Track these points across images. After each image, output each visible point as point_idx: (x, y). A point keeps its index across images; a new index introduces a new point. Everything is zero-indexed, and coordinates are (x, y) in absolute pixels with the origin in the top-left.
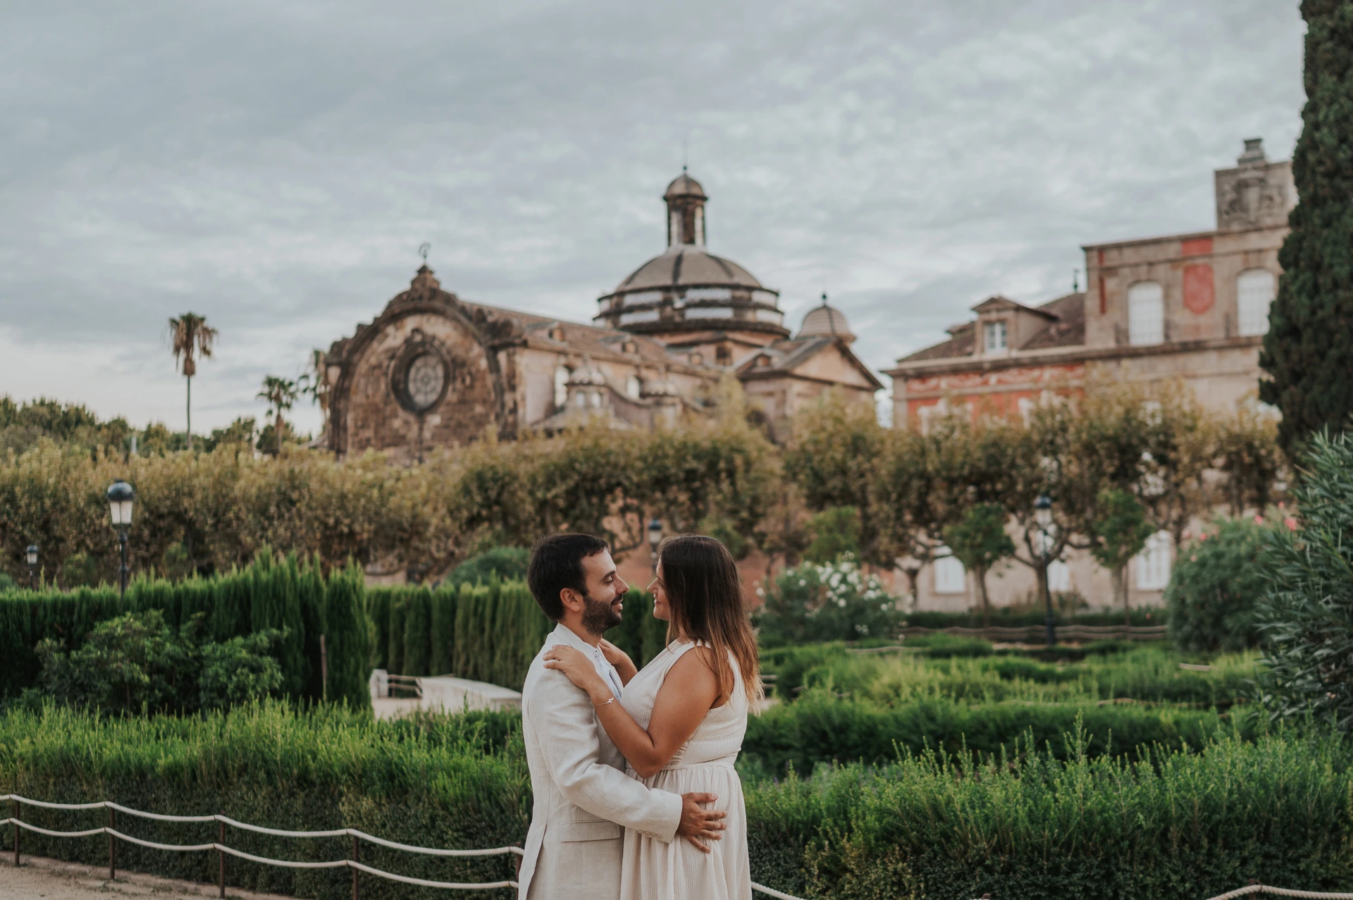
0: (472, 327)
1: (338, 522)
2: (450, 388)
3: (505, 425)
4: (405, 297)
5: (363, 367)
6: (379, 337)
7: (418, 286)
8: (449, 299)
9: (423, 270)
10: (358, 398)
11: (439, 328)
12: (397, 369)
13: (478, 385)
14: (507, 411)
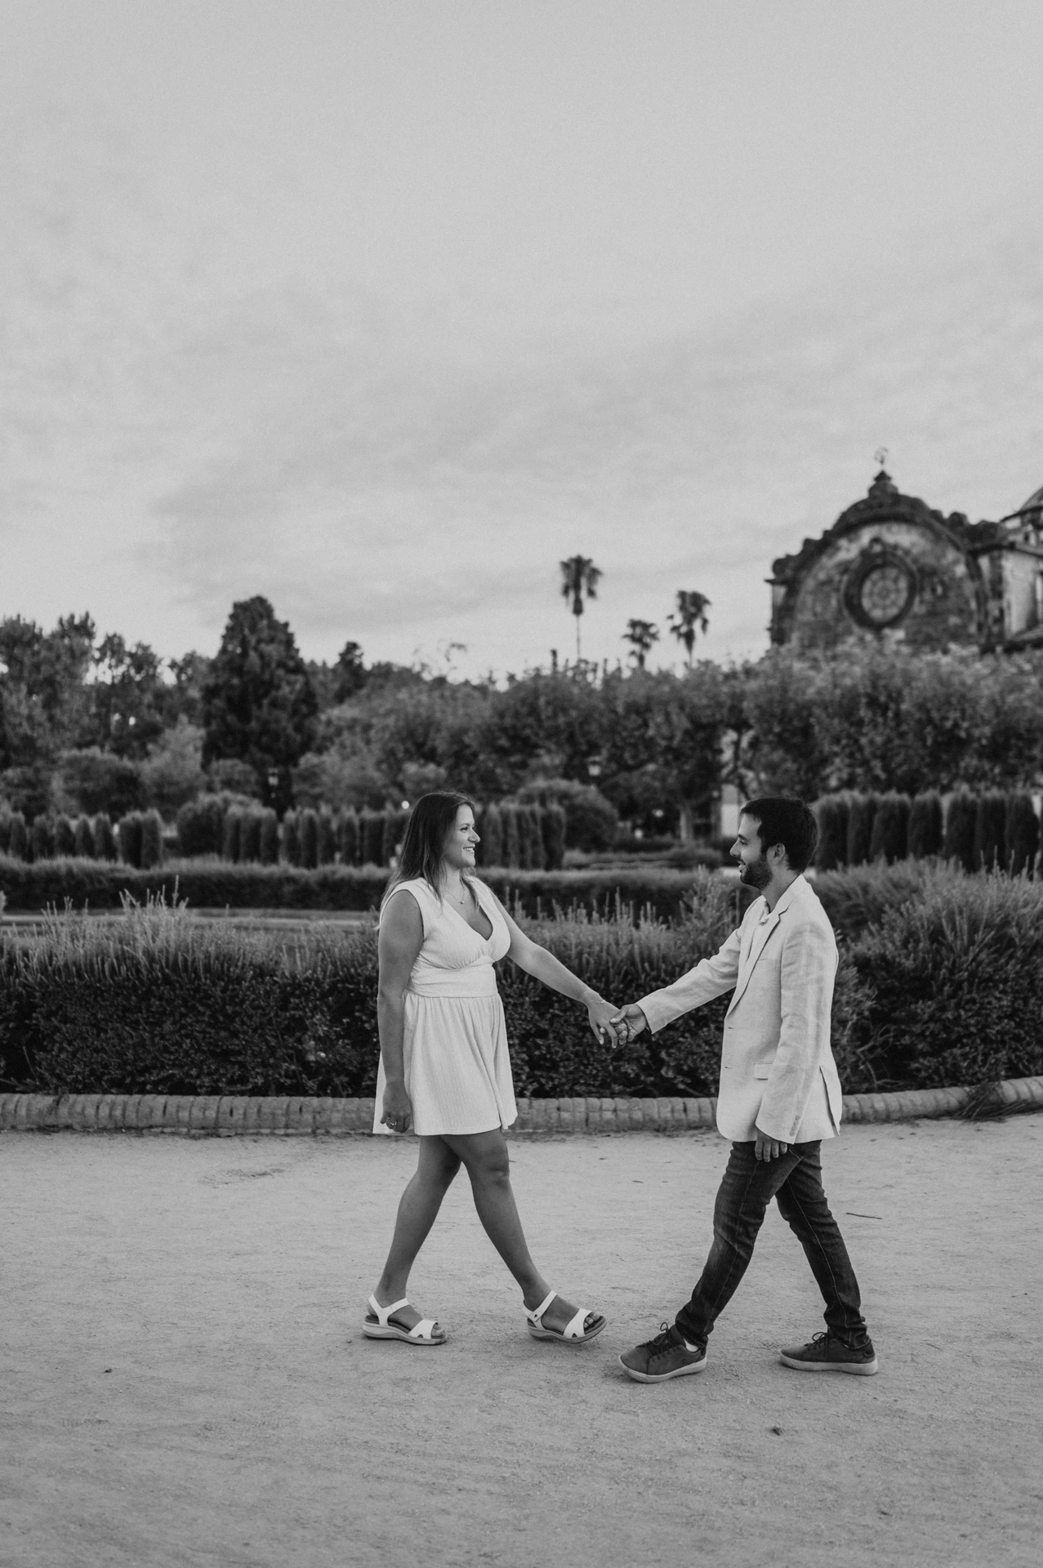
0: (946, 531)
1: (956, 725)
2: (917, 600)
3: (990, 635)
4: (861, 506)
5: (810, 583)
6: (830, 551)
7: (877, 493)
8: (916, 504)
9: (882, 478)
10: (805, 616)
11: (903, 537)
12: (850, 584)
13: (952, 594)
14: (990, 620)
